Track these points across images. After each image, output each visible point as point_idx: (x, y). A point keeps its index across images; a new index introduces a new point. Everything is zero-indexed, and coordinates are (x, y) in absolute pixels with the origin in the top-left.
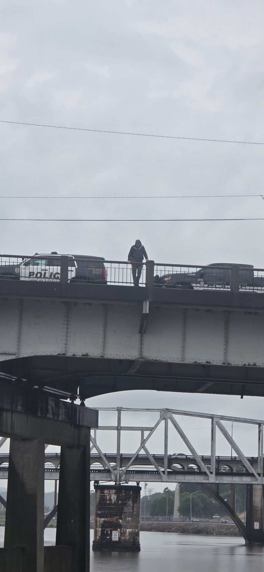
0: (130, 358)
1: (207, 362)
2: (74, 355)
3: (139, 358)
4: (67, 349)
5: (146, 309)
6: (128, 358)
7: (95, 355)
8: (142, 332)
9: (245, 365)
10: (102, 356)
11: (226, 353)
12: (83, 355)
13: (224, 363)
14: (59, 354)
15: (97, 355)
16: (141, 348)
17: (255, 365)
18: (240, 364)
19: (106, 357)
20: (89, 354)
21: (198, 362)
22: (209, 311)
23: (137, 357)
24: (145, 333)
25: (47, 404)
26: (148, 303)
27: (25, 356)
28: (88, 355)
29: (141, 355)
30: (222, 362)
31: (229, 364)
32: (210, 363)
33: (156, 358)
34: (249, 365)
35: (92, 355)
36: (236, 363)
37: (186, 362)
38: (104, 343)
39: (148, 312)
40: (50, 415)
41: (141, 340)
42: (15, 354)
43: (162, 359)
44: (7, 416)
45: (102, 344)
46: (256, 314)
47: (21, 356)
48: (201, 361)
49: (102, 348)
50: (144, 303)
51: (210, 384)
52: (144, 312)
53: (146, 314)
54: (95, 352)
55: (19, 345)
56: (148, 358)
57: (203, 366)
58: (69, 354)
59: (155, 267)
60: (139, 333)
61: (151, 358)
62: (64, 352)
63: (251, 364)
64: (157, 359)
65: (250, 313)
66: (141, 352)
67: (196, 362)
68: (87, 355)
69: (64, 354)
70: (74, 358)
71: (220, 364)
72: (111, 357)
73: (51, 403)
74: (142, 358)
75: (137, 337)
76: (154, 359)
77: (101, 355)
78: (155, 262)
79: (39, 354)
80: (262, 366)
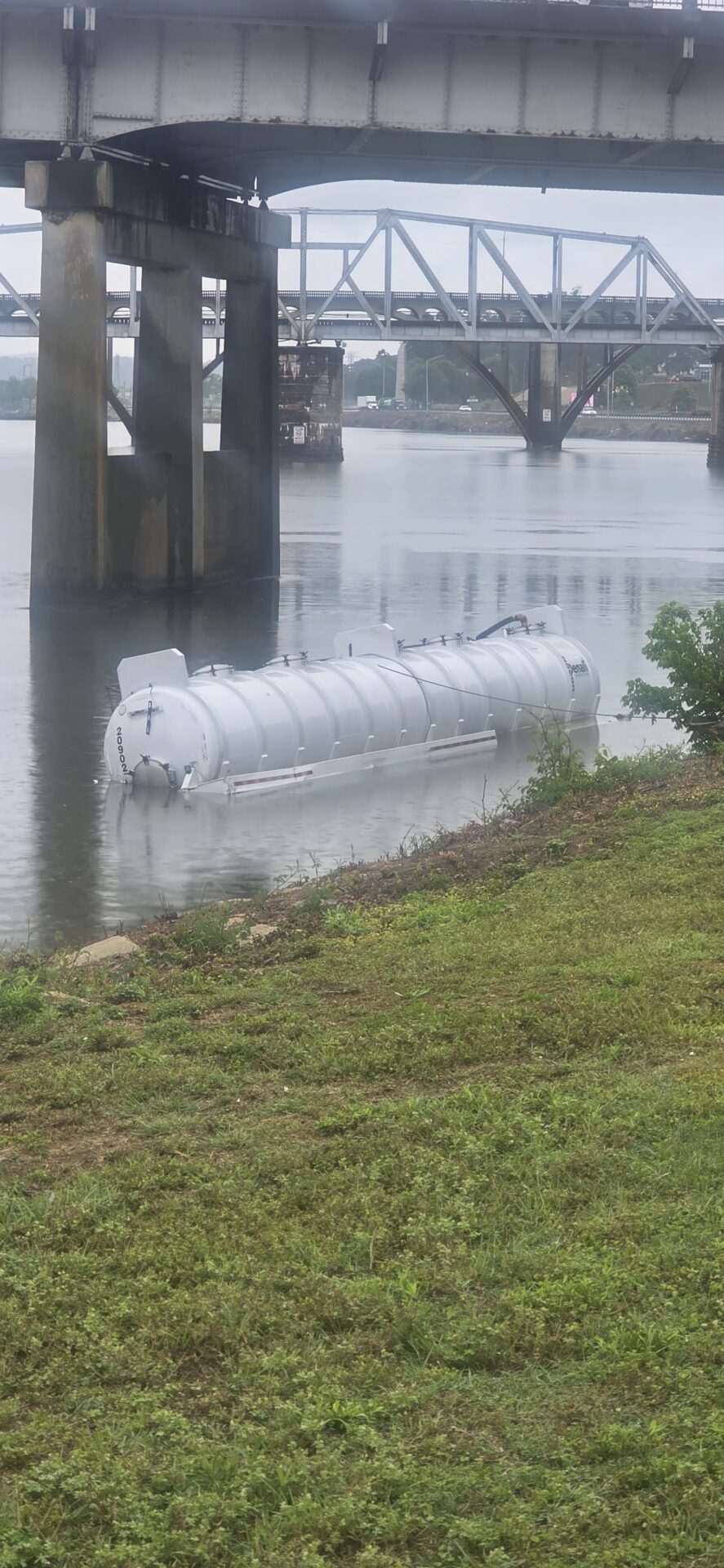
0: (354, 125)
1: (489, 131)
2: (255, 120)
3: (369, 125)
4: (244, 110)
5: (383, 37)
6: (350, 125)
7: (292, 119)
8: (375, 77)
9: (555, 134)
10: (305, 122)
11: (522, 115)
12: (271, 121)
13: (518, 132)
14: (229, 119)
15: (297, 120)
16: (373, 106)
17: (572, 134)
18: (548, 134)
19: (311, 123)
20: (282, 119)
21: (473, 130)
23: (367, 123)
24: (379, 79)
25: (206, 208)
26: (386, 26)
27: (170, 123)
28: (280, 121)
29: (372, 119)
30: (515, 130)
31: (527, 133)
32: (494, 131)
33: (400, 123)
34: (563, 134)
35: (286, 120)
36: (540, 132)
37: (452, 130)
38: (308, 98)
39: (385, 42)
40: (210, 227)
41: (374, 92)
42: (151, 120)
43: (409, 126)
44: (138, 230)
45: (305, 101)
47: (162, 124)
48: (478, 130)
49: (305, 107)
50: (379, 25)
52: (379, 42)
53: (383, 45)
54: (291, 114)
55: (158, 104)
56: (384, 124)
57: (486, 137)
58: (248, 119)
60: (370, 79)
61: (390, 125)
62: (238, 116)
63: (566, 133)
64: (402, 126)
66: (373, 113)
67: (469, 130)
68: (278, 119)
69: (238, 119)
70: (256, 127)
71: (511, 133)
72: (321, 123)
73: (212, 205)
74: (375, 124)
75: (366, 87)
76: (397, 126)
77: (303, 120)
79: (194, 120)
80: (585, 136)
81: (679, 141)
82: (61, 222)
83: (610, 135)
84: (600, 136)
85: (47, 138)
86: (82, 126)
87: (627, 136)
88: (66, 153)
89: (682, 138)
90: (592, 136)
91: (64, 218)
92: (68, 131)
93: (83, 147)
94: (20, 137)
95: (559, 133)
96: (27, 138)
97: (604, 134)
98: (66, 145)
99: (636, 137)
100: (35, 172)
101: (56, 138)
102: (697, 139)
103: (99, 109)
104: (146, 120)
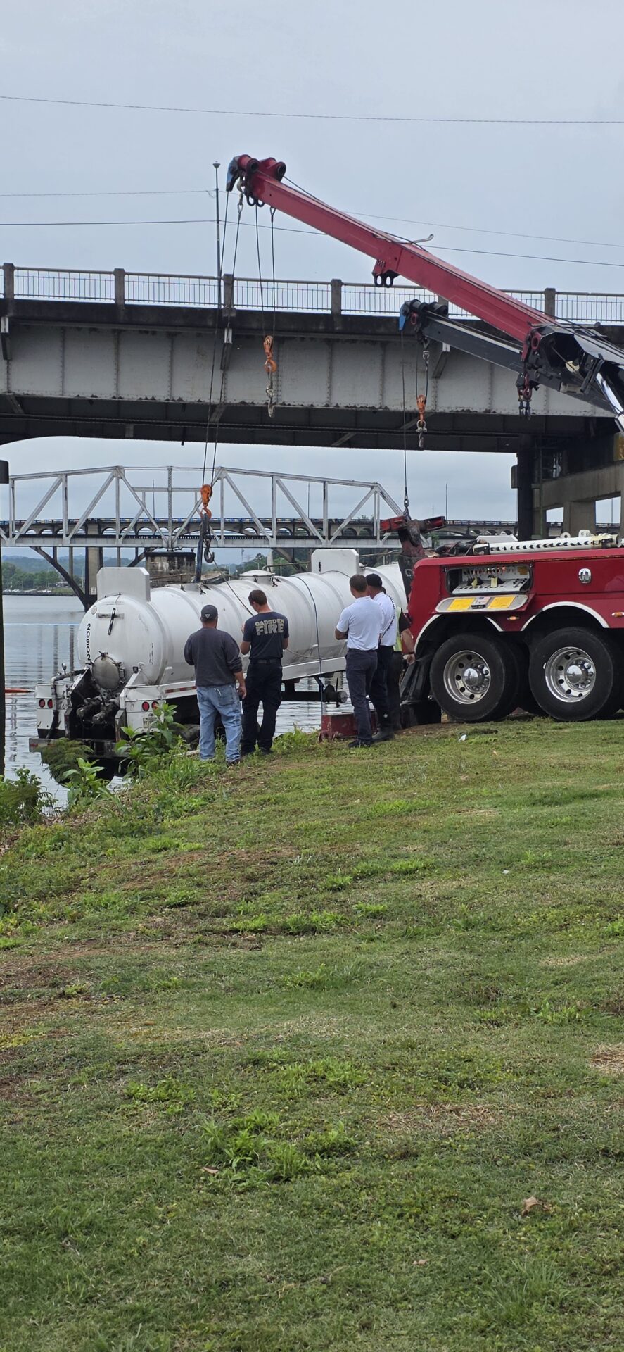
1: (93, 396)
3: (6, 393)
5: (5, 328)
8: (7, 357)
9: (141, 399)
11: (117, 385)
13: (114, 397)
16: (8, 379)
17: (153, 399)
18: (135, 398)
21: (82, 396)
22: (95, 330)
24: (11, 360)
26: (7, 320)
29: (8, 388)
30: (112, 396)
31: (121, 398)
32: (96, 397)
33: (28, 391)
34: (146, 399)
36: (130, 397)
37: (66, 396)
39: (7, 331)
41: (8, 368)
43: (34, 394)
46: (154, 333)
48: (84, 395)
50: (2, 319)
51: (132, 427)
53: (6, 334)
56: (17, 392)
57: (90, 401)
59: (16, 272)
61: (21, 392)
63: (149, 398)
64: (29, 393)
65: (147, 332)
66: (8, 383)
67: (78, 396)
71: (109, 398)
74: (10, 392)
75: (3, 364)
76: (25, 393)
78: (15, 265)
80: (163, 400)
81: (230, 404)
83: (180, 399)
84: (174, 400)
87: (193, 400)
89: (233, 402)
90: (168, 400)
95: (144, 397)
97: (176, 399)
99: (199, 401)
102: (243, 403)
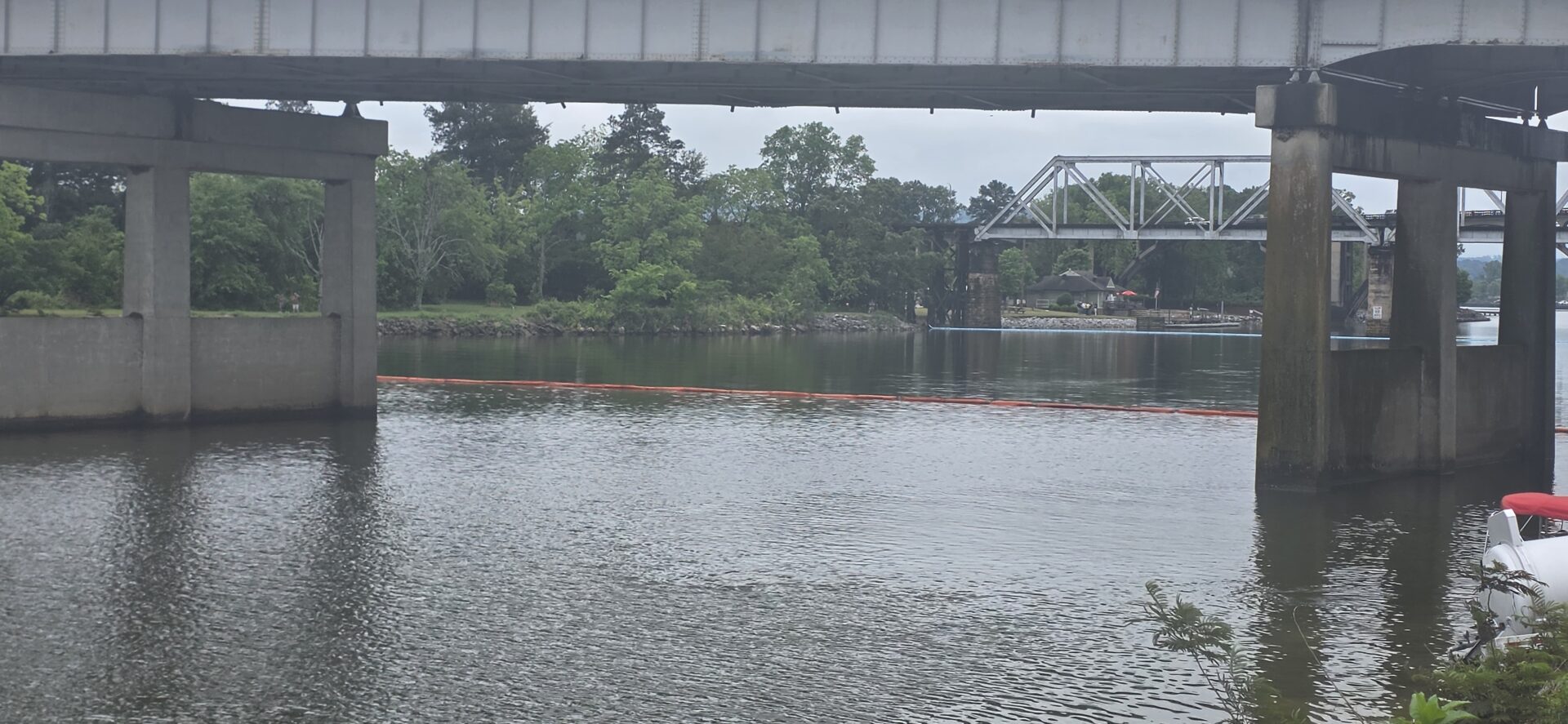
2: (1474, 42)
4: (1463, 34)
7: (1509, 41)
10: (1522, 43)
12: (1489, 42)
14: (1449, 42)
15: (1514, 41)
19: (1528, 43)
20: (1499, 40)
25: (1460, 125)
27: (1393, 47)
28: (1498, 42)
35: (1504, 41)
38: (1526, 21)
40: (1463, 142)
42: (1376, 45)
44: (1374, 144)
45: (1522, 22)
47: (1386, 48)
49: (1522, 29)
54: (1509, 35)
58: (1466, 42)
62: (1458, 39)
68: (1496, 41)
69: (1457, 42)
70: (1474, 48)
72: (1535, 43)
77: (1520, 40)
79: (1416, 44)
82: (1287, 139)
85: (1279, 65)
86: (1311, 52)
88: (1295, 77)
91: (1291, 136)
92: (1297, 57)
93: (1311, 72)
94: (1254, 64)
96: (1261, 65)
98: (1295, 70)
100: (1265, 96)
101: (1287, 65)
103: (1327, 38)
104: (1371, 45)
